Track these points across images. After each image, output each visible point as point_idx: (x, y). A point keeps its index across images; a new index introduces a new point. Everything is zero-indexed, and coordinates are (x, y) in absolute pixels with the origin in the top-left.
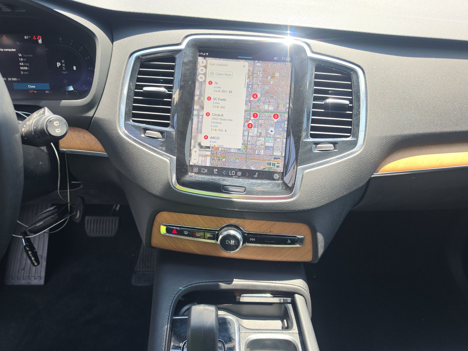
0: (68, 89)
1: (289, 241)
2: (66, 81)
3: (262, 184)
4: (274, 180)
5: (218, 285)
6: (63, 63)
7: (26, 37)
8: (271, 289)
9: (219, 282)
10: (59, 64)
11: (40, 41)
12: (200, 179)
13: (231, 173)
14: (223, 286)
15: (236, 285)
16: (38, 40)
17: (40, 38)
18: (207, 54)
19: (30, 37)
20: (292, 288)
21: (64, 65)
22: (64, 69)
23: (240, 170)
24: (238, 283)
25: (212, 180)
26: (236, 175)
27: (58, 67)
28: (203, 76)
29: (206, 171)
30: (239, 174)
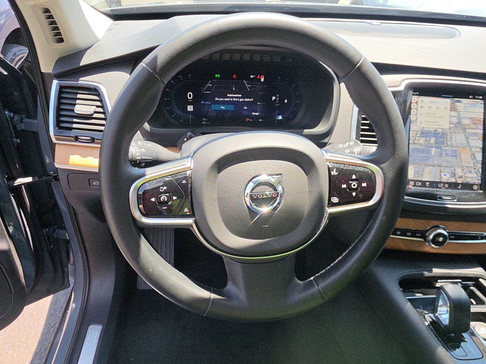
0: (277, 118)
1: (480, 238)
2: (277, 112)
3: (467, 193)
4: (474, 190)
5: (422, 274)
6: (278, 97)
7: (251, 77)
8: (462, 276)
9: (424, 271)
10: (274, 98)
11: (262, 80)
12: (418, 191)
13: (440, 185)
14: (427, 274)
15: (435, 273)
16: (261, 78)
17: (262, 77)
18: (418, 93)
19: (255, 76)
20: (478, 275)
21: (278, 99)
22: (277, 102)
23: (447, 183)
24: (437, 271)
25: (427, 191)
26: (444, 187)
27: (273, 100)
28: (415, 110)
29: (420, 184)
30: (447, 186)
